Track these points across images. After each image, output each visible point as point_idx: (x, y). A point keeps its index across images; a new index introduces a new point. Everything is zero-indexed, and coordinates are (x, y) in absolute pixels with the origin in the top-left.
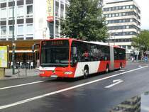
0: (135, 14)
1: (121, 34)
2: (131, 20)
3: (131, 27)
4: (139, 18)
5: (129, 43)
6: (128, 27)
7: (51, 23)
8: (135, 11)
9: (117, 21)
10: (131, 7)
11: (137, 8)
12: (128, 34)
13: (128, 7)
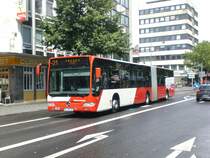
0: (190, 18)
1: (168, 48)
2: (184, 27)
3: (184, 36)
4: (196, 23)
5: (181, 62)
6: (179, 37)
8: (190, 13)
10: (184, 7)
11: (192, 9)
13: (178, 8)
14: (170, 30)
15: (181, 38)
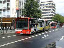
0: (53, 7)
1: (47, 15)
2: (52, 10)
3: (52, 12)
4: (55, 9)
5: (51, 19)
6: (50, 13)
7: (17, 10)
8: (53, 6)
9: (46, 10)
10: (52, 4)
11: (54, 5)
12: (50, 15)
13: (50, 4)
14: (48, 10)
15: (51, 13)
